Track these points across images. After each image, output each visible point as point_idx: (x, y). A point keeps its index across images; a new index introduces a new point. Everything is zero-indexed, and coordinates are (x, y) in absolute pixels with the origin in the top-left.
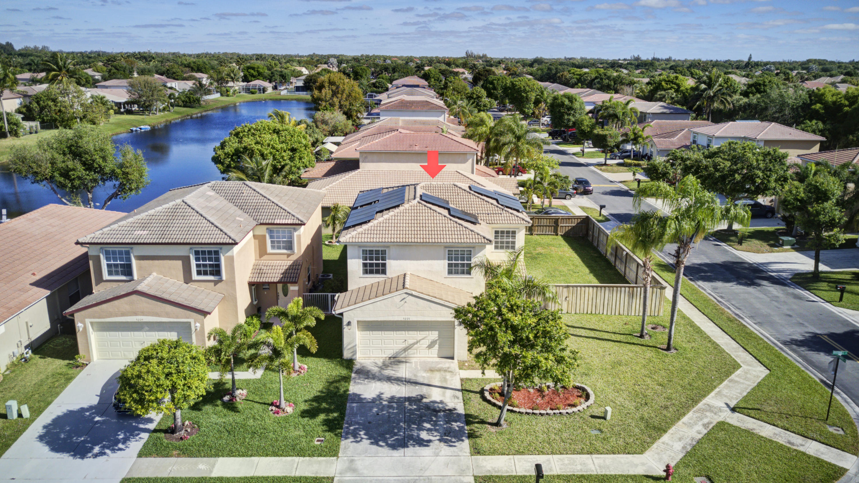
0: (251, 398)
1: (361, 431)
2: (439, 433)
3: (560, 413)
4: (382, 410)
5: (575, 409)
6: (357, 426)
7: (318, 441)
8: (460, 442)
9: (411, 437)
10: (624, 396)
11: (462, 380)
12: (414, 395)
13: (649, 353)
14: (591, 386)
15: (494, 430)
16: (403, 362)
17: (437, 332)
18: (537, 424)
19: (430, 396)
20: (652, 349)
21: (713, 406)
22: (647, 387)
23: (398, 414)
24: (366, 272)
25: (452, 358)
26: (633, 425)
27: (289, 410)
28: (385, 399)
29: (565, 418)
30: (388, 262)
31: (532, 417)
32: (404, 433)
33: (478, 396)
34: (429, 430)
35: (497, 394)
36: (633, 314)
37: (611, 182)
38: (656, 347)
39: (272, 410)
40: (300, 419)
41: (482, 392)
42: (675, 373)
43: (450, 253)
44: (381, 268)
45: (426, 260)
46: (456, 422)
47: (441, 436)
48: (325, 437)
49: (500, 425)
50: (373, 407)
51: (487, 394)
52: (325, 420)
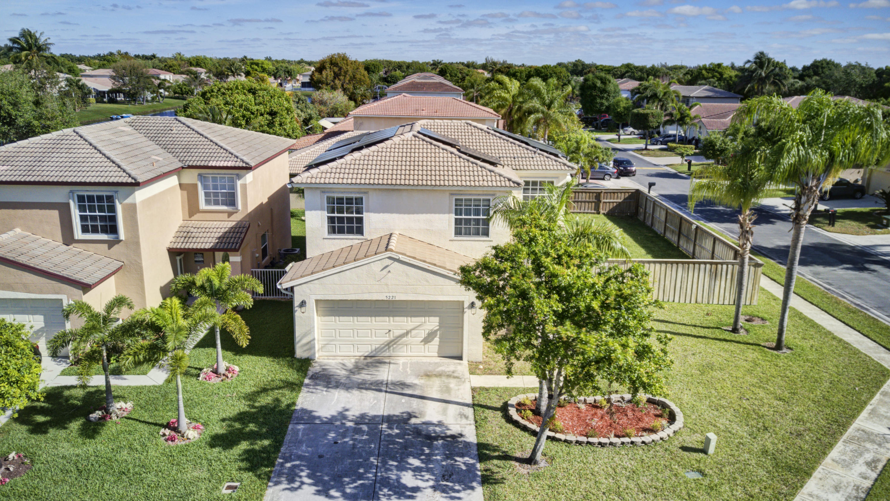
0: (136, 416)
1: (302, 471)
2: (433, 474)
3: (632, 443)
4: (344, 436)
5: (655, 437)
6: (297, 463)
7: (229, 487)
8: (469, 491)
9: (385, 482)
10: (729, 416)
11: (473, 390)
12: (397, 413)
13: (752, 354)
14: (672, 400)
15: (525, 471)
16: (385, 363)
17: (437, 319)
18: (595, 460)
19: (422, 414)
20: (754, 347)
21: (872, 433)
22: (761, 403)
23: (369, 442)
24: (333, 230)
25: (460, 358)
26: (753, 462)
27: (192, 434)
28: (351, 418)
29: (641, 452)
30: (366, 216)
31: (587, 449)
32: (376, 476)
33: (499, 414)
34: (417, 470)
35: (529, 413)
36: (715, 302)
37: (655, 165)
38: (759, 345)
39: (164, 435)
40: (208, 450)
41: (504, 409)
42: (798, 381)
43: (459, 203)
44: (355, 225)
45: (422, 213)
46: (462, 455)
47: (436, 480)
48: (241, 481)
49: (536, 463)
50: (329, 431)
51: (513, 412)
52: (246, 452)
